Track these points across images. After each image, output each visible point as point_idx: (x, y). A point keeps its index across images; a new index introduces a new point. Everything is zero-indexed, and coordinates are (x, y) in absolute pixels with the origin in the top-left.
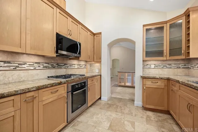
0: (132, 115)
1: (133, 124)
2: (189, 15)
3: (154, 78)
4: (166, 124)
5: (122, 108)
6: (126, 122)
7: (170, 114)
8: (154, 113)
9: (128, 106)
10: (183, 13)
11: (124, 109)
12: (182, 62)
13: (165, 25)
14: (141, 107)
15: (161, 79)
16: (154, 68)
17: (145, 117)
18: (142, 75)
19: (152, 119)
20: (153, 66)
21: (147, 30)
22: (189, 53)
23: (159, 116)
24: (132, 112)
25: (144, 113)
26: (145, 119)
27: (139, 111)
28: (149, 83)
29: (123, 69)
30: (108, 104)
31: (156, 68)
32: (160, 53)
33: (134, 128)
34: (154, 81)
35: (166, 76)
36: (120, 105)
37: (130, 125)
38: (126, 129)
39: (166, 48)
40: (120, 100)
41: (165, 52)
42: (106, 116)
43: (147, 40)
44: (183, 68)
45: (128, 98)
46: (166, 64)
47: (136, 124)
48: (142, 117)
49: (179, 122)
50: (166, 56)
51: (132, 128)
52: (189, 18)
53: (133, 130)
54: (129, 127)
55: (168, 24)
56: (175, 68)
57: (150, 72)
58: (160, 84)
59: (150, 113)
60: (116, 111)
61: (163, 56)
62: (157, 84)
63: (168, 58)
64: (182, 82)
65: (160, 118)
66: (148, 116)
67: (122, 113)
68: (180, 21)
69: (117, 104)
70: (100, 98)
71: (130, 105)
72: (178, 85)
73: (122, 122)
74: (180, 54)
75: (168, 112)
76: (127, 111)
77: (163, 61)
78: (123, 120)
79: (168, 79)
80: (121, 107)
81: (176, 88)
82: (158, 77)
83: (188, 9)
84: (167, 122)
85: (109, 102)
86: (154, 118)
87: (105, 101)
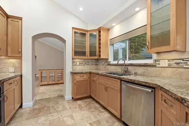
0: (67, 110)
1: (72, 117)
2: (100, 32)
3: (82, 73)
4: (91, 105)
5: (55, 108)
6: (65, 119)
7: (92, 98)
8: (82, 101)
9: (60, 102)
10: (97, 29)
11: (58, 107)
12: (94, 61)
13: (87, 33)
14: (71, 100)
15: (86, 73)
16: (79, 65)
17: (77, 106)
18: (71, 71)
19: (82, 106)
20: (78, 63)
21: (75, 33)
22: (100, 55)
23: (86, 102)
24: (66, 107)
25: (75, 104)
26: (78, 108)
27: (71, 104)
28: (78, 78)
29: (41, 66)
30: (36, 109)
31: (80, 65)
32: (83, 54)
33: (74, 120)
34: (82, 75)
35: (89, 71)
36: (51, 105)
37: (70, 119)
38: (68, 124)
39: (88, 50)
40: (48, 100)
41: (87, 53)
42: (40, 124)
43: (75, 41)
44: (95, 65)
45: (57, 96)
46: (86, 62)
47: (74, 115)
48: (75, 108)
49: (99, 100)
50: (88, 56)
51: (73, 121)
52: (100, 33)
53: (74, 121)
54: (69, 121)
55: (89, 33)
56: (91, 65)
57: (76, 69)
58: (86, 77)
59: (79, 102)
60: (50, 113)
61: (86, 56)
62: (84, 77)
63: (89, 58)
64: (101, 74)
65: (87, 103)
66: (79, 105)
67: (57, 112)
68: (95, 33)
69: (47, 106)
70: (21, 106)
71: (61, 101)
72: (97, 76)
73: (62, 120)
74: (95, 55)
75: (90, 97)
76: (61, 108)
77: (85, 59)
78: (61, 118)
79: (90, 73)
80: (53, 107)
81: (96, 79)
82: (84, 71)
83: (100, 27)
84: (92, 104)
85: (36, 107)
86: (84, 105)
87: (30, 108)
